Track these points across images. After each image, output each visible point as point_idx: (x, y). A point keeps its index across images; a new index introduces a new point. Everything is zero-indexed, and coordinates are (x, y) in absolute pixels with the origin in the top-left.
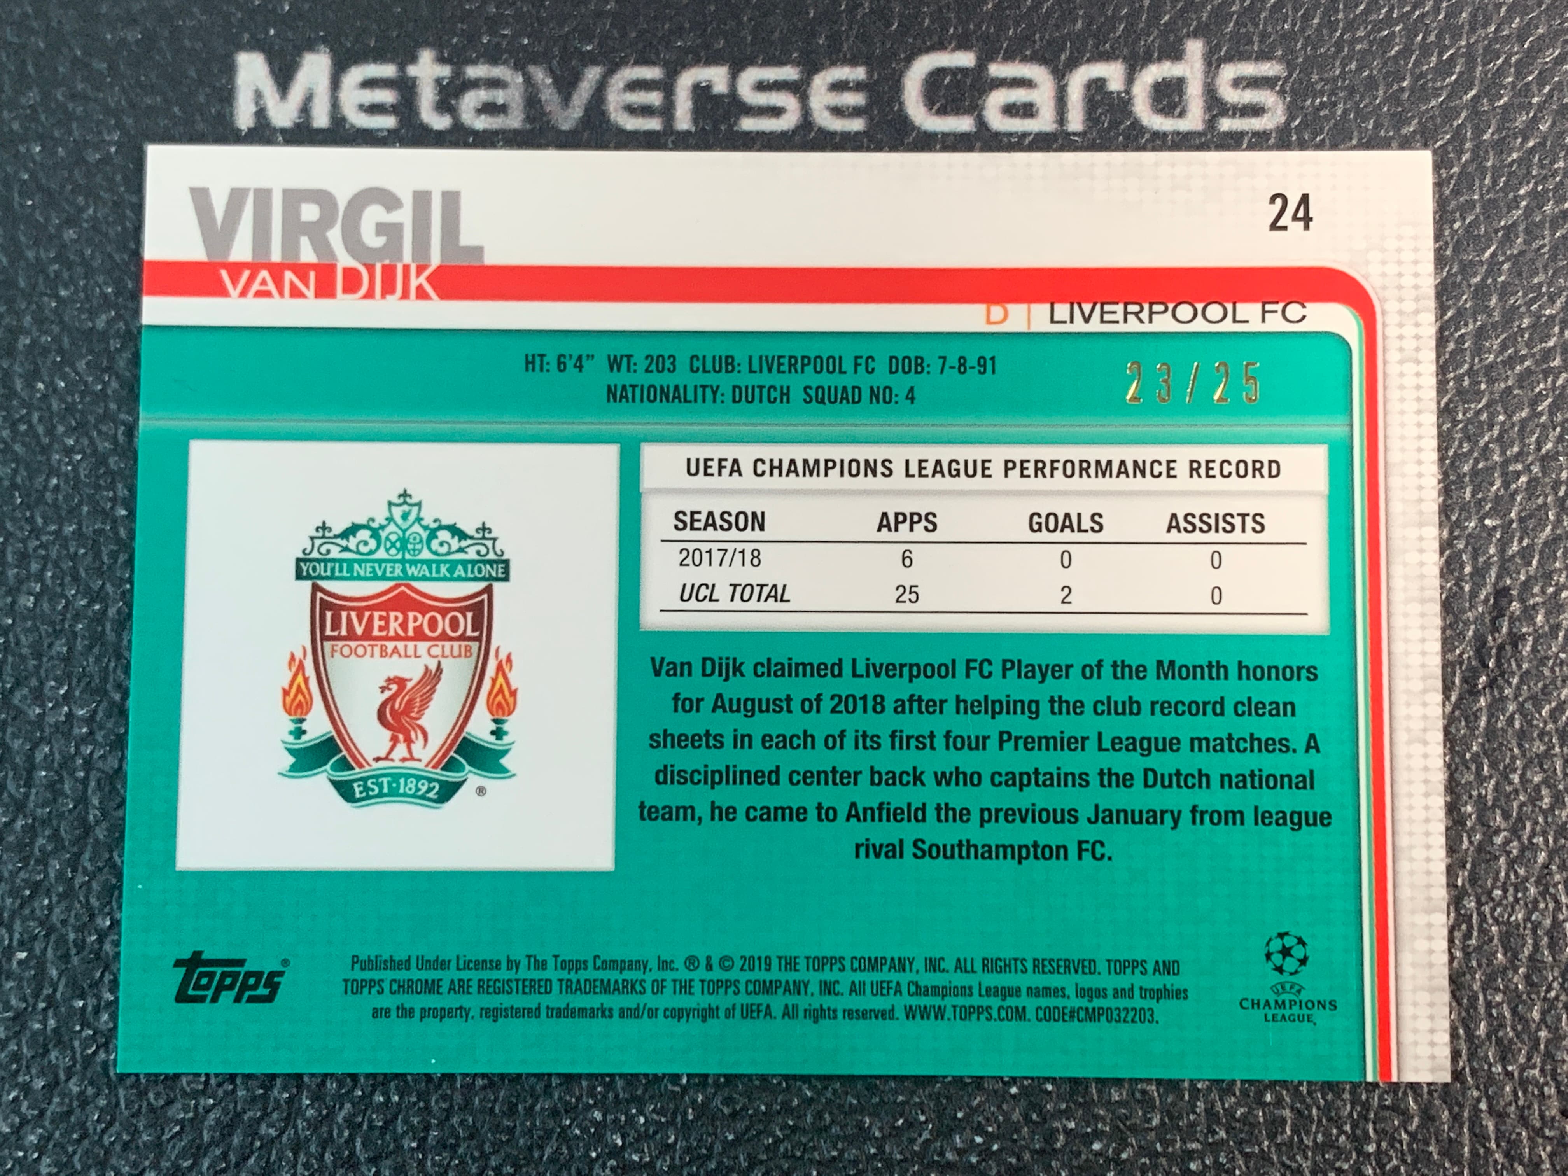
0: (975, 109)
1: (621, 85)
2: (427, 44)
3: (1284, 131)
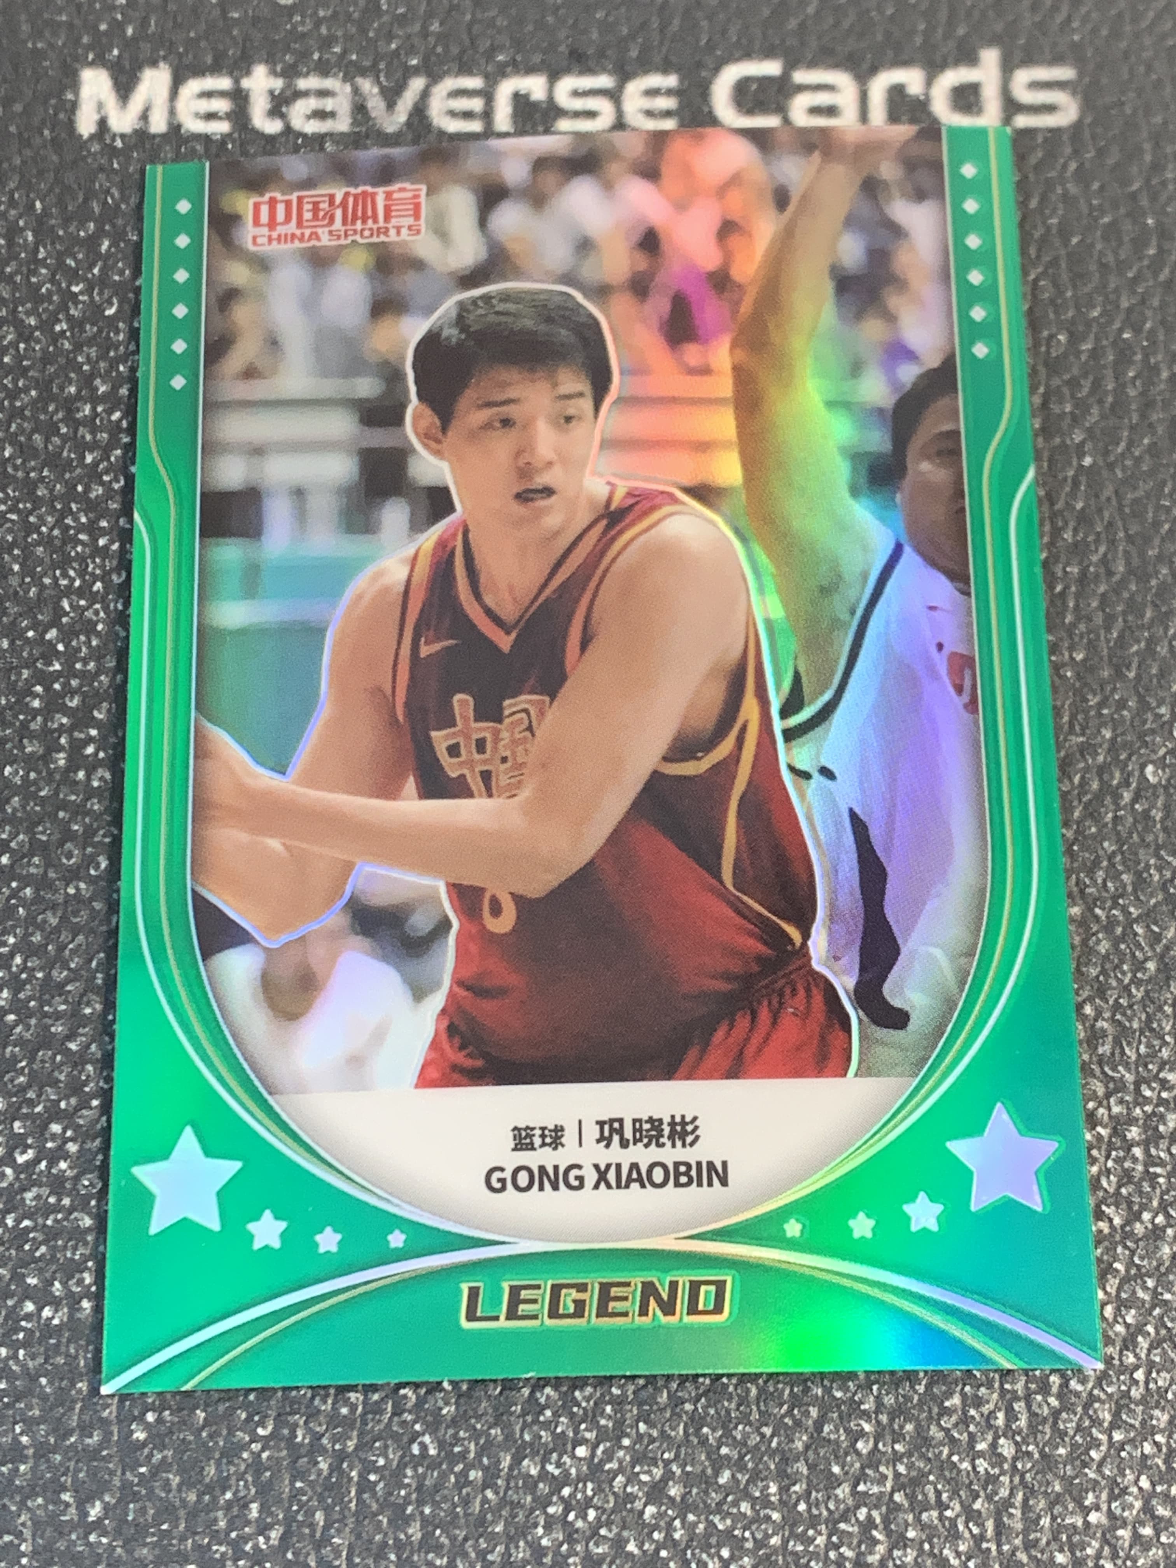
0: (781, 109)
1: (444, 93)
2: (260, 62)
3: (1077, 127)
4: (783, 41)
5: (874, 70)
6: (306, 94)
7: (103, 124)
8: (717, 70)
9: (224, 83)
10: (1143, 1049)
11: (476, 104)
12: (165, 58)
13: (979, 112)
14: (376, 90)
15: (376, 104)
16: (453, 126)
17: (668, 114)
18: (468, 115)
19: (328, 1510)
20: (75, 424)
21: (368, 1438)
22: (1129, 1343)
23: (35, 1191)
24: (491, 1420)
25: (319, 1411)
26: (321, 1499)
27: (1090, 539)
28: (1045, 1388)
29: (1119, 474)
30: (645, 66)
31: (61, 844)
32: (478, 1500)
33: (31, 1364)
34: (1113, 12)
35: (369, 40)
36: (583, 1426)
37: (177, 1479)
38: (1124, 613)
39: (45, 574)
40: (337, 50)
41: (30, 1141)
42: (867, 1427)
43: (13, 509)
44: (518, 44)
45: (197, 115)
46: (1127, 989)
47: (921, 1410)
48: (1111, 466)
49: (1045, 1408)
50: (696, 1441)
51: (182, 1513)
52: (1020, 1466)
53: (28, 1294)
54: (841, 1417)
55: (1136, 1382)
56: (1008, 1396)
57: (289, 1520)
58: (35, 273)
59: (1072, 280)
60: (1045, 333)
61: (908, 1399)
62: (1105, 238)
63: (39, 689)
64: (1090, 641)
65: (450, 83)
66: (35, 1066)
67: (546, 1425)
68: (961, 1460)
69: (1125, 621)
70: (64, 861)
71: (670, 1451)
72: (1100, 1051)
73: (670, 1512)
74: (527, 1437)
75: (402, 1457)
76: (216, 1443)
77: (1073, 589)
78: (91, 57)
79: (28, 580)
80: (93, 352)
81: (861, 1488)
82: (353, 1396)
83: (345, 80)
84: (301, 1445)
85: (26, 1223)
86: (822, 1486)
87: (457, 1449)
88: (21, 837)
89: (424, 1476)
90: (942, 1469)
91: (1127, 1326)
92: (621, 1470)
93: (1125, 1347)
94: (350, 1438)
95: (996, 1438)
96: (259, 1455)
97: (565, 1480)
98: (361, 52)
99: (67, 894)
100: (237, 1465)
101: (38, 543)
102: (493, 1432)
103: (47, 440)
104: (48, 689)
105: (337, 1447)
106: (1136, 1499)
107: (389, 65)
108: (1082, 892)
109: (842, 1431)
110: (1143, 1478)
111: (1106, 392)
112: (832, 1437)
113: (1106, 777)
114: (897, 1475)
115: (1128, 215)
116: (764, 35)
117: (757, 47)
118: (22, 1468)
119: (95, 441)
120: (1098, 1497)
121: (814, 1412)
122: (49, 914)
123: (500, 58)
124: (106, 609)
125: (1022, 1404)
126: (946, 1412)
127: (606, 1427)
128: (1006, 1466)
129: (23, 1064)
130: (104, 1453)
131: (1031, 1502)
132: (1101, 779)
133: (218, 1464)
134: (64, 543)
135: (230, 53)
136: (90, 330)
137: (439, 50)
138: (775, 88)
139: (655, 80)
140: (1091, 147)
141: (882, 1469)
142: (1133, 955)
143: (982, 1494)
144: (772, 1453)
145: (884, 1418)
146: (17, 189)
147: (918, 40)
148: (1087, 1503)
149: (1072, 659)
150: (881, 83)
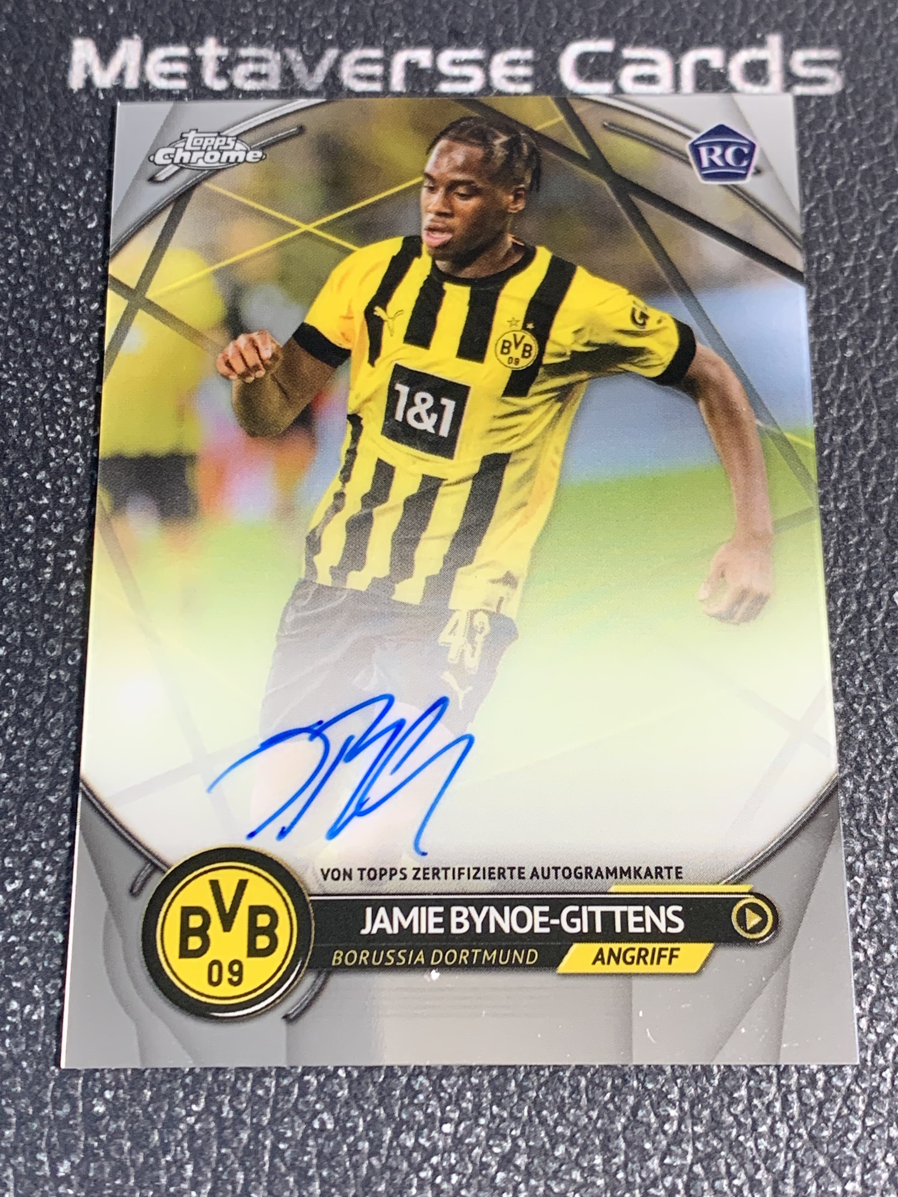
0: (613, 78)
1: (353, 61)
2: (212, 34)
3: (841, 95)
4: (614, 26)
5: (685, 48)
6: (246, 60)
7: (89, 81)
8: (564, 46)
9: (183, 51)
10: (891, 815)
11: (377, 70)
12: (138, 32)
13: (766, 82)
14: (300, 58)
15: (299, 68)
16: (360, 86)
17: (525, 79)
18: (371, 78)
19: (247, 1171)
20: (64, 311)
21: (278, 1115)
22: (879, 1048)
23: (20, 913)
24: (376, 1102)
25: (240, 1093)
26: (242, 1163)
27: (851, 413)
28: (813, 1082)
29: (874, 364)
30: (509, 43)
31: (46, 638)
32: (365, 1166)
33: (15, 1051)
34: (869, 8)
35: (295, 20)
36: (448, 1108)
37: (129, 1144)
38: (878, 473)
39: (37, 429)
40: (271, 27)
41: (17, 874)
42: (674, 1113)
43: (14, 377)
44: (410, 24)
45: (162, 75)
46: (879, 767)
47: (715, 1100)
48: (868, 358)
49: (813, 1100)
50: (537, 1120)
51: (132, 1171)
52: (792, 1145)
53: (14, 994)
54: (652, 1104)
55: (885, 1080)
56: (784, 1089)
57: (216, 1177)
58: (34, 194)
59: (837, 212)
60: (817, 253)
61: (705, 1090)
62: (863, 181)
63: (31, 517)
64: (851, 495)
65: (357, 54)
66: (22, 815)
67: (419, 1106)
68: (747, 1140)
69: (878, 478)
70: (48, 653)
71: (516, 1128)
72: (857, 816)
73: (516, 1178)
74: (404, 1116)
75: (305, 1131)
76: (159, 1116)
77: (837, 453)
78: (81, 30)
79: (24, 432)
80: (78, 256)
81: (667, 1161)
82: (267, 1081)
83: (276, 50)
84: (226, 1119)
85: (13, 938)
86: (636, 1159)
87: (349, 1125)
88: (15, 633)
89: (323, 1145)
90: (731, 1147)
91: (878, 1035)
92: (478, 1144)
93: (876, 1051)
94: (264, 1114)
95: (774, 1122)
96: (192, 1127)
97: (434, 1151)
98: (290, 28)
99: (49, 678)
100: (175, 1134)
101: (32, 405)
102: (377, 1111)
103: (41, 325)
104: (38, 518)
105: (255, 1120)
106: (883, 1171)
107: (310, 39)
108: (844, 690)
109: (652, 1115)
110: (889, 1155)
111: (864, 301)
112: (645, 1120)
113: (862, 601)
114: (696, 1150)
115: (880, 163)
116: (600, 22)
117: (594, 29)
118: (7, 1133)
119: (79, 326)
120: (853, 1170)
121: (631, 1100)
122: (35, 694)
123: (396, 35)
124: (84, 456)
125: (795, 1096)
126: (734, 1101)
127: (467, 1108)
128: (782, 1145)
129: (13, 812)
130: (71, 1122)
131: (801, 1174)
132: (859, 603)
133: (161, 1133)
134: (53, 405)
135: (188, 28)
136: (76, 239)
137: (349, 28)
138: (608, 61)
139: (516, 54)
140: (852, 111)
142: (884, 741)
143: (763, 1166)
144: (598, 1131)
145: (686, 1106)
146: (22, 130)
147: (719, 27)
148: (845, 1175)
149: (836, 507)
150: (689, 60)
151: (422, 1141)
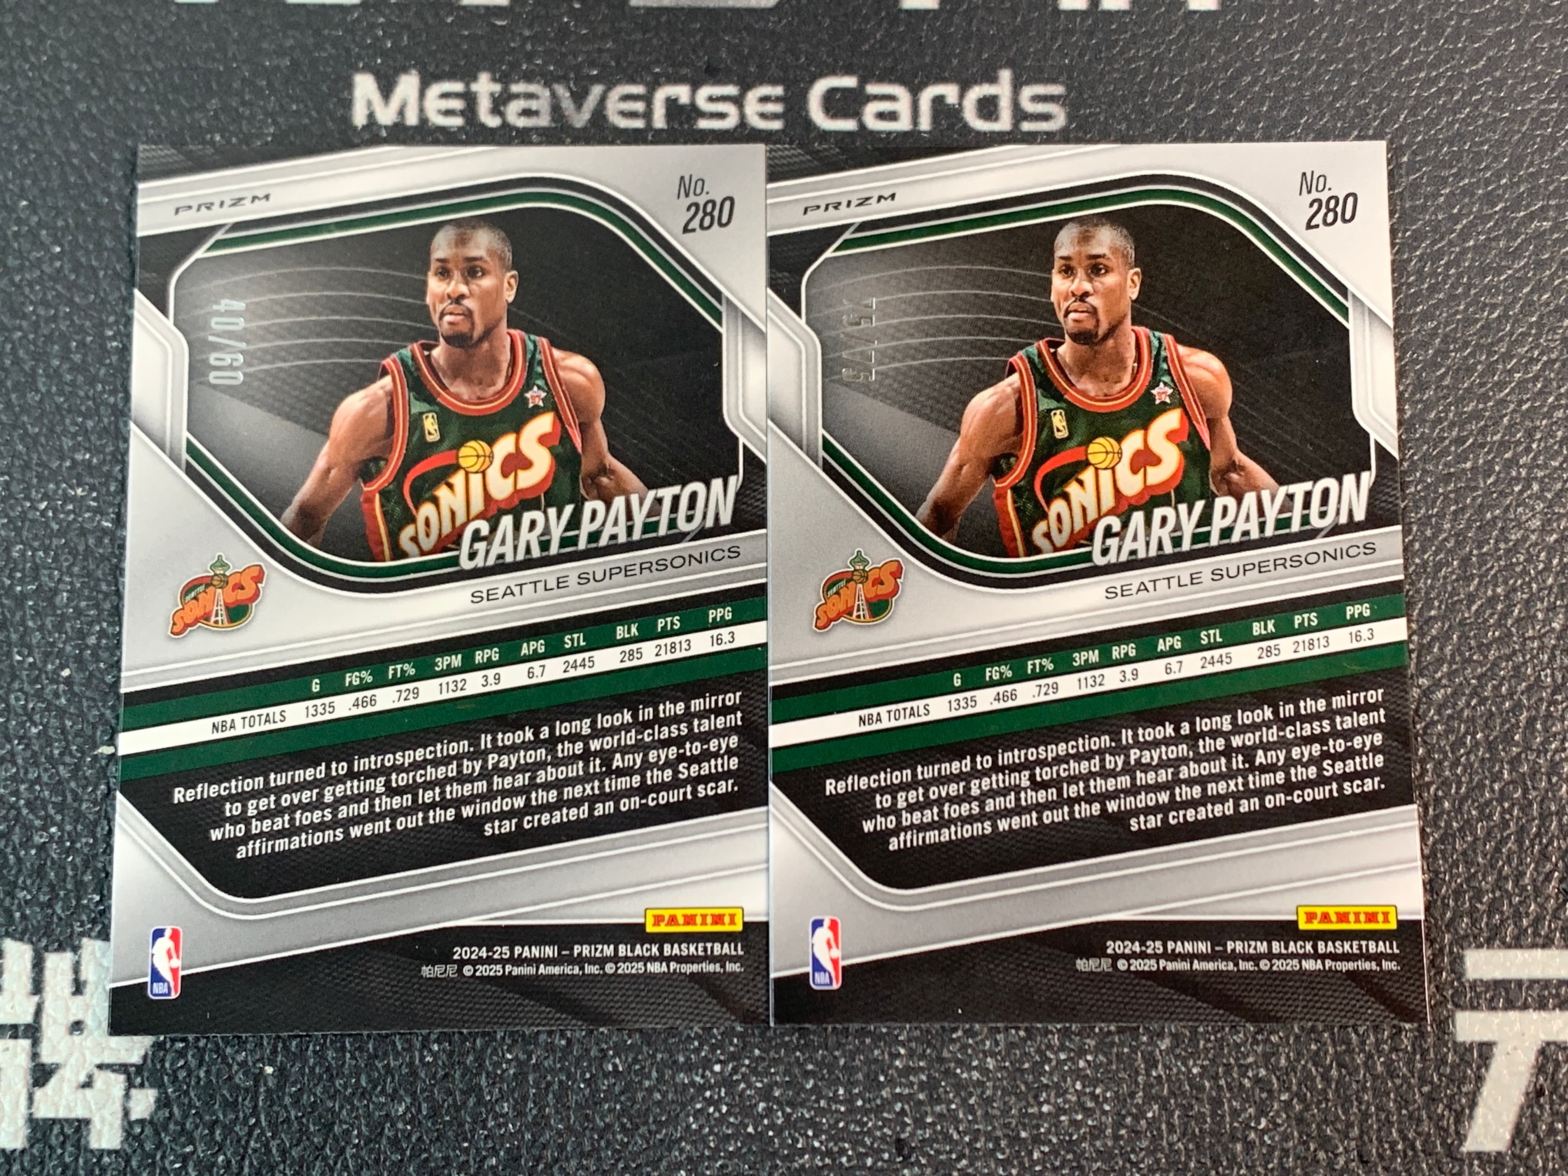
0: (856, 114)
1: (617, 97)
2: (485, 69)
3: (1065, 130)
5: (924, 85)
6: (517, 96)
7: (371, 116)
8: (812, 82)
9: (457, 87)
11: (639, 106)
12: (414, 66)
13: (997, 119)
14: (568, 94)
15: (567, 104)
16: (624, 123)
17: (775, 116)
18: (633, 115)
30: (760, 79)
35: (562, 55)
36: (718, 1052)
40: (539, 62)
42: (902, 1051)
44: (670, 60)
45: (439, 112)
61: (928, 1031)
65: (621, 90)
67: (694, 1051)
68: (962, 1072)
71: (774, 1067)
73: (774, 1106)
74: (682, 1059)
78: (361, 65)
81: (898, 1090)
83: (545, 86)
84: (536, 1064)
86: (872, 1089)
87: (637, 1067)
89: (616, 1084)
90: (950, 1078)
92: (743, 1080)
94: (567, 1060)
95: (985, 1057)
96: (508, 1072)
97: (707, 1086)
98: (556, 64)
100: (494, 1078)
105: (559, 1066)
106: (1073, 1096)
107: (577, 74)
109: (886, 1054)
110: (1078, 1083)
114: (921, 1082)
116: (846, 58)
117: (840, 65)
120: (1048, 1095)
121: (868, 1041)
123: (657, 70)
126: (953, 1041)
128: (991, 1076)
135: (463, 64)
137: (613, 63)
138: (853, 97)
139: (768, 90)
141: (911, 1078)
143: (975, 1093)
148: (1042, 1099)
150: (928, 94)
151: (698, 1079)
